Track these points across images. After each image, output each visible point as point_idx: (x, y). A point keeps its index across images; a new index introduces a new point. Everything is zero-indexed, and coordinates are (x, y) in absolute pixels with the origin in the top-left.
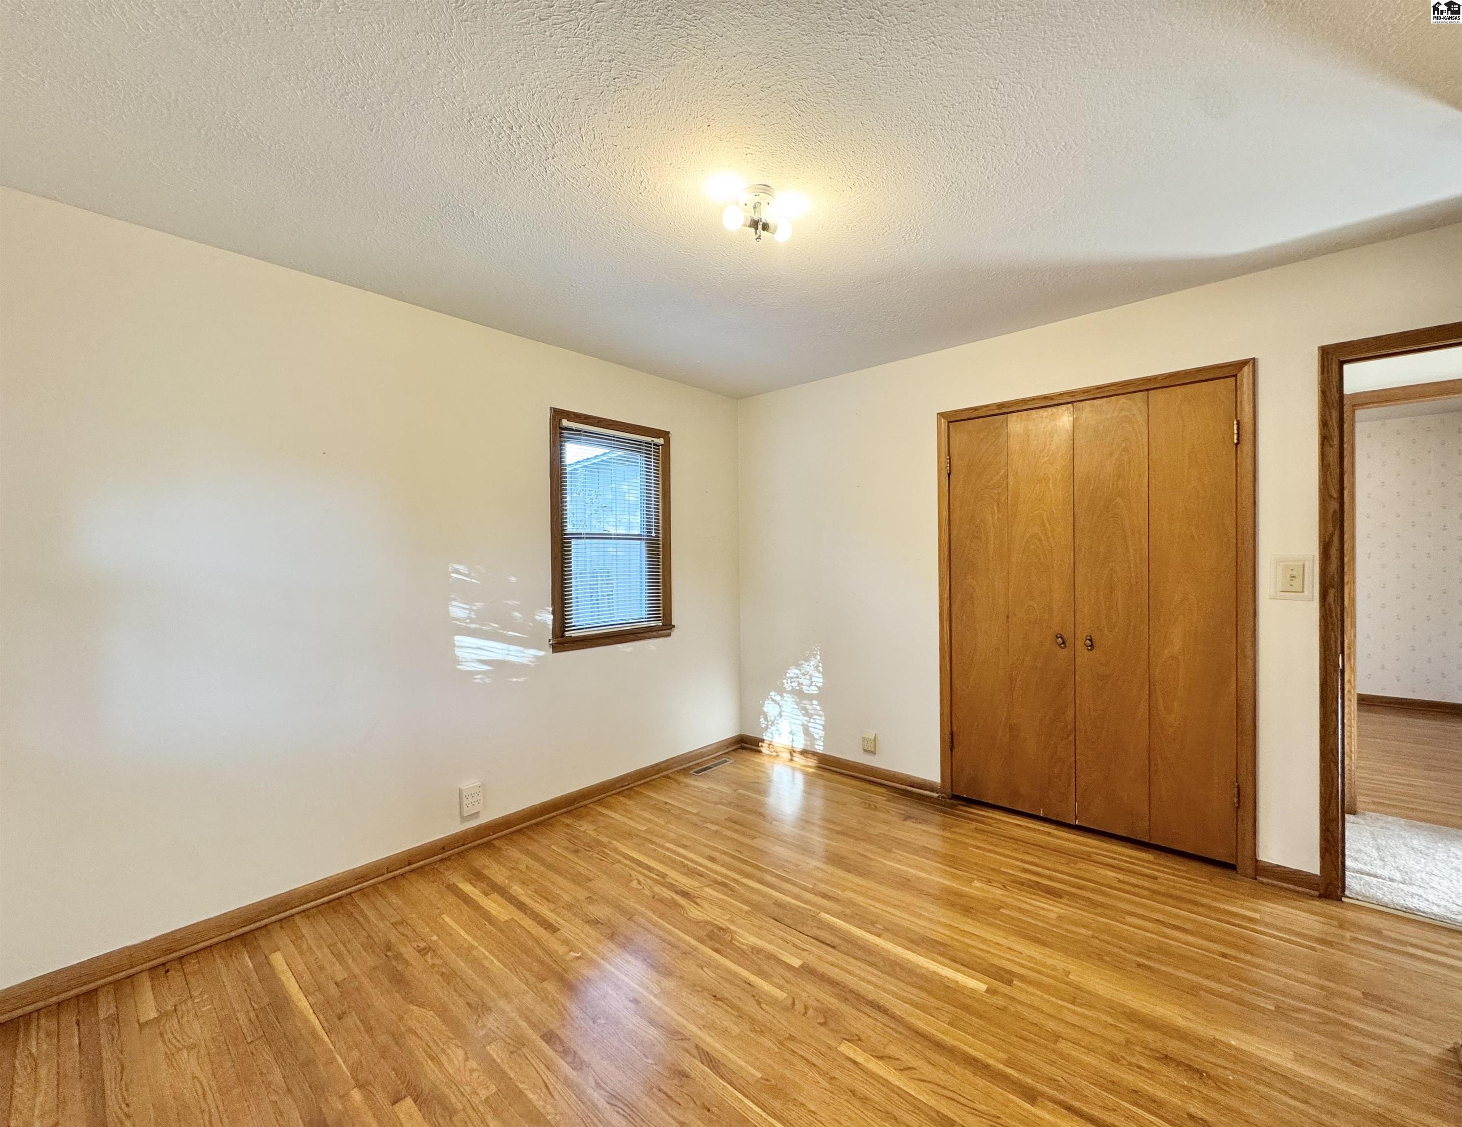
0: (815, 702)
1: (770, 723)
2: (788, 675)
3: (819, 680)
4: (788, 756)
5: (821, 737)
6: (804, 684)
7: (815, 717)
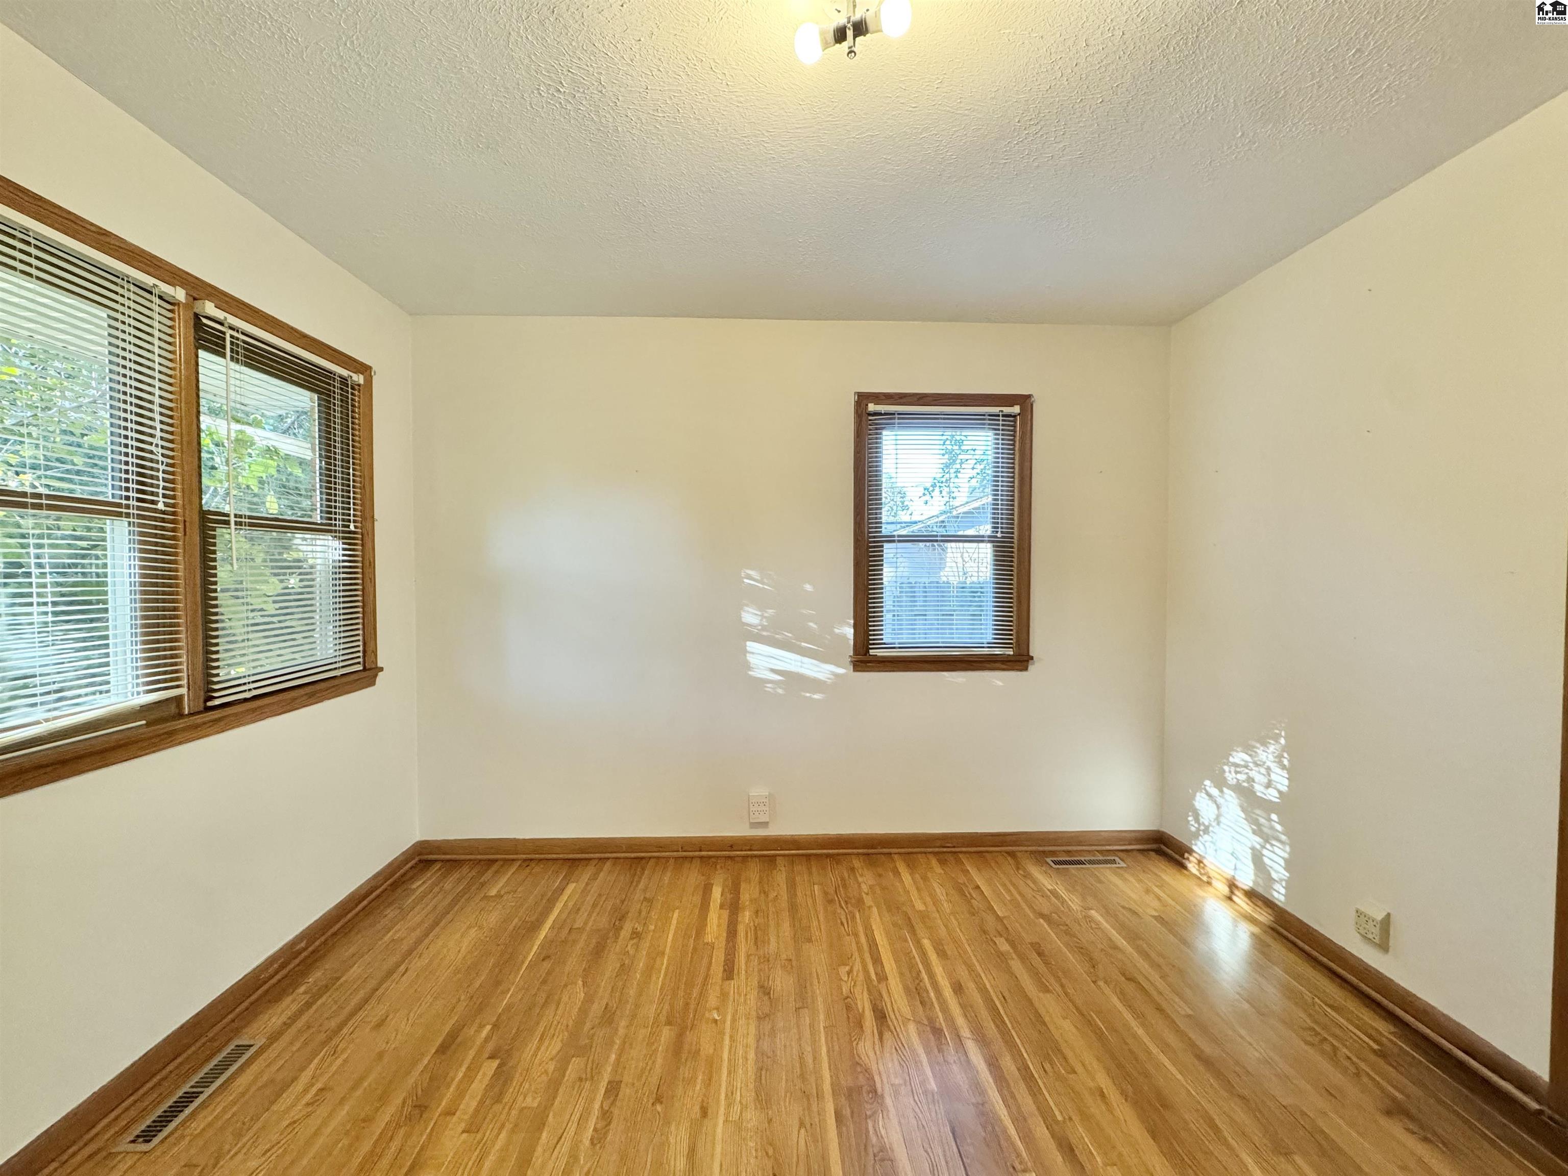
0: (1274, 817)
1: (1202, 828)
2: (1231, 759)
3: (1281, 780)
4: (1225, 890)
5: (1281, 880)
6: (1256, 780)
7: (1274, 842)
